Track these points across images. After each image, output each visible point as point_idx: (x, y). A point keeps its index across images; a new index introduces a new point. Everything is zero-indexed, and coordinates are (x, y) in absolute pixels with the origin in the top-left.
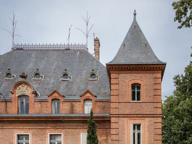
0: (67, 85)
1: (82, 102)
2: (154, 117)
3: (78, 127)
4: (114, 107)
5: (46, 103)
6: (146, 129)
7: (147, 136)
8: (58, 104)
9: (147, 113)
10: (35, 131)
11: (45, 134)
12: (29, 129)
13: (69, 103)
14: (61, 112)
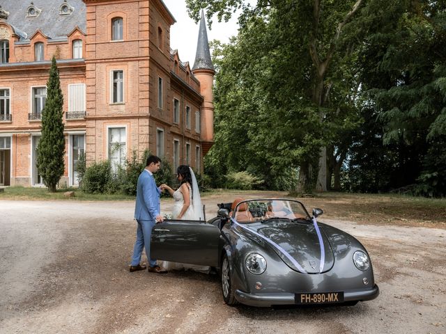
0: (64, 21)
1: (70, 43)
2: (139, 60)
3: (66, 77)
4: (90, 50)
5: (28, 48)
6: (129, 77)
7: (130, 86)
8: (43, 47)
9: (131, 56)
10: (16, 84)
11: (27, 87)
12: (10, 81)
13: (55, 46)
14: (45, 59)
